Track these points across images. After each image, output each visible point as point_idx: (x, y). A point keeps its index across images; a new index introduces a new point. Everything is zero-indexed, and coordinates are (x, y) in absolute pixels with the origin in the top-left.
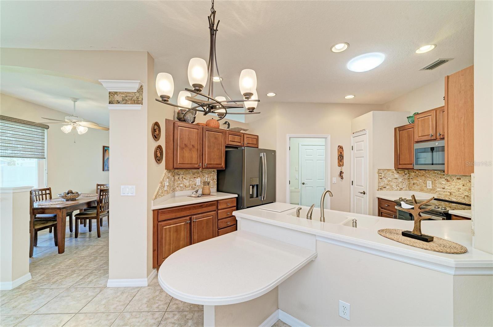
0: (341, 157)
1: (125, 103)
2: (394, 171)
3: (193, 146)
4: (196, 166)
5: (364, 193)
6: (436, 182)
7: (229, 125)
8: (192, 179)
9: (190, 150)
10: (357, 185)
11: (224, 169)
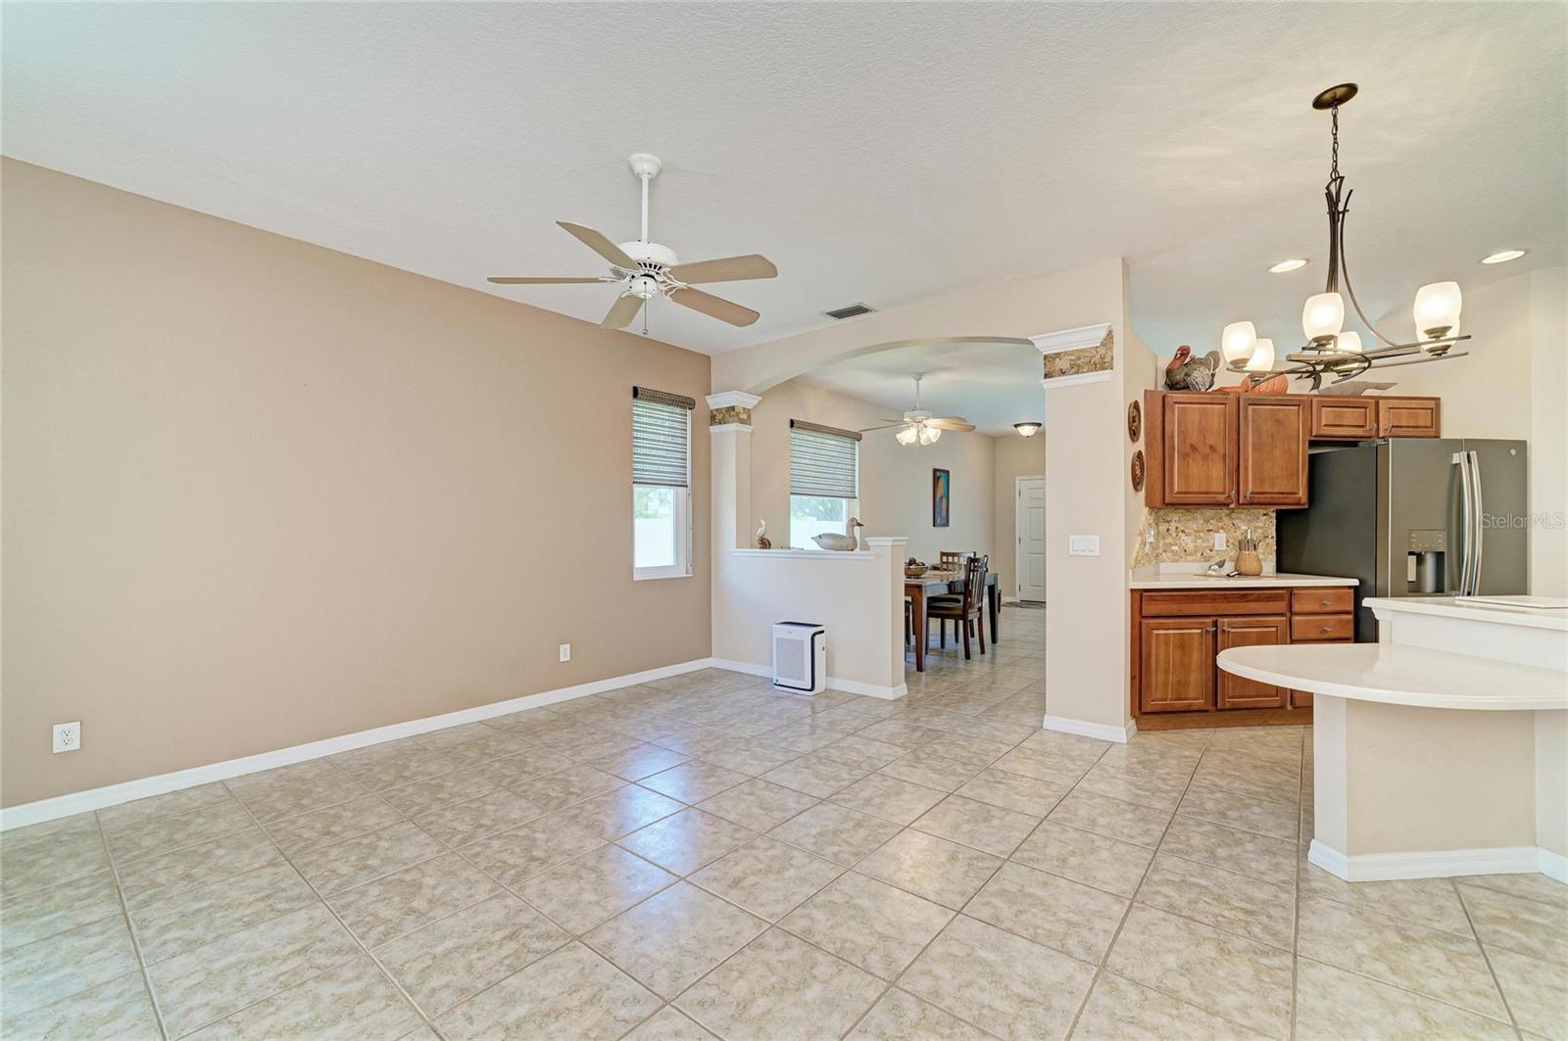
1: (1077, 373)
3: (1211, 447)
4: (1221, 498)
8: (1203, 536)
9: (1205, 458)
11: (1307, 507)
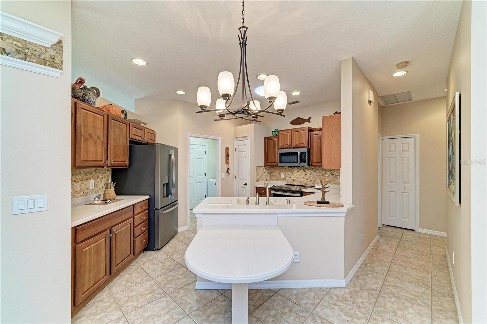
0: (227, 157)
2: (264, 167)
3: (98, 137)
4: (101, 163)
5: (246, 185)
6: (286, 174)
7: (126, 115)
8: (84, 181)
9: (95, 142)
10: (239, 179)
11: (128, 167)
